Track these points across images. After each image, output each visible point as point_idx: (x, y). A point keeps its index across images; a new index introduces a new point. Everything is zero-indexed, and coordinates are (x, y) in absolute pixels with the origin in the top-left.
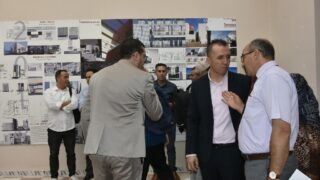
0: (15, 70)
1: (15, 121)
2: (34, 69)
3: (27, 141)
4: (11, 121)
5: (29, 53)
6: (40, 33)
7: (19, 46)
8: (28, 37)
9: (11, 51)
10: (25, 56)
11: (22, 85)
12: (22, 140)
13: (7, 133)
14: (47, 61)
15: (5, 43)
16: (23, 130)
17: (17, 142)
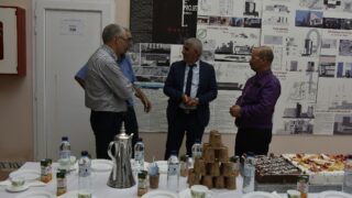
0: (307, 46)
1: (299, 106)
2: (328, 46)
3: (310, 130)
4: (295, 107)
5: (324, 26)
6: (338, 3)
7: (313, 17)
8: (324, 6)
9: (303, 22)
10: (319, 29)
11: (313, 64)
12: (304, 129)
13: (288, 120)
14: (342, 38)
15: (298, 12)
16: (307, 117)
17: (297, 131)
